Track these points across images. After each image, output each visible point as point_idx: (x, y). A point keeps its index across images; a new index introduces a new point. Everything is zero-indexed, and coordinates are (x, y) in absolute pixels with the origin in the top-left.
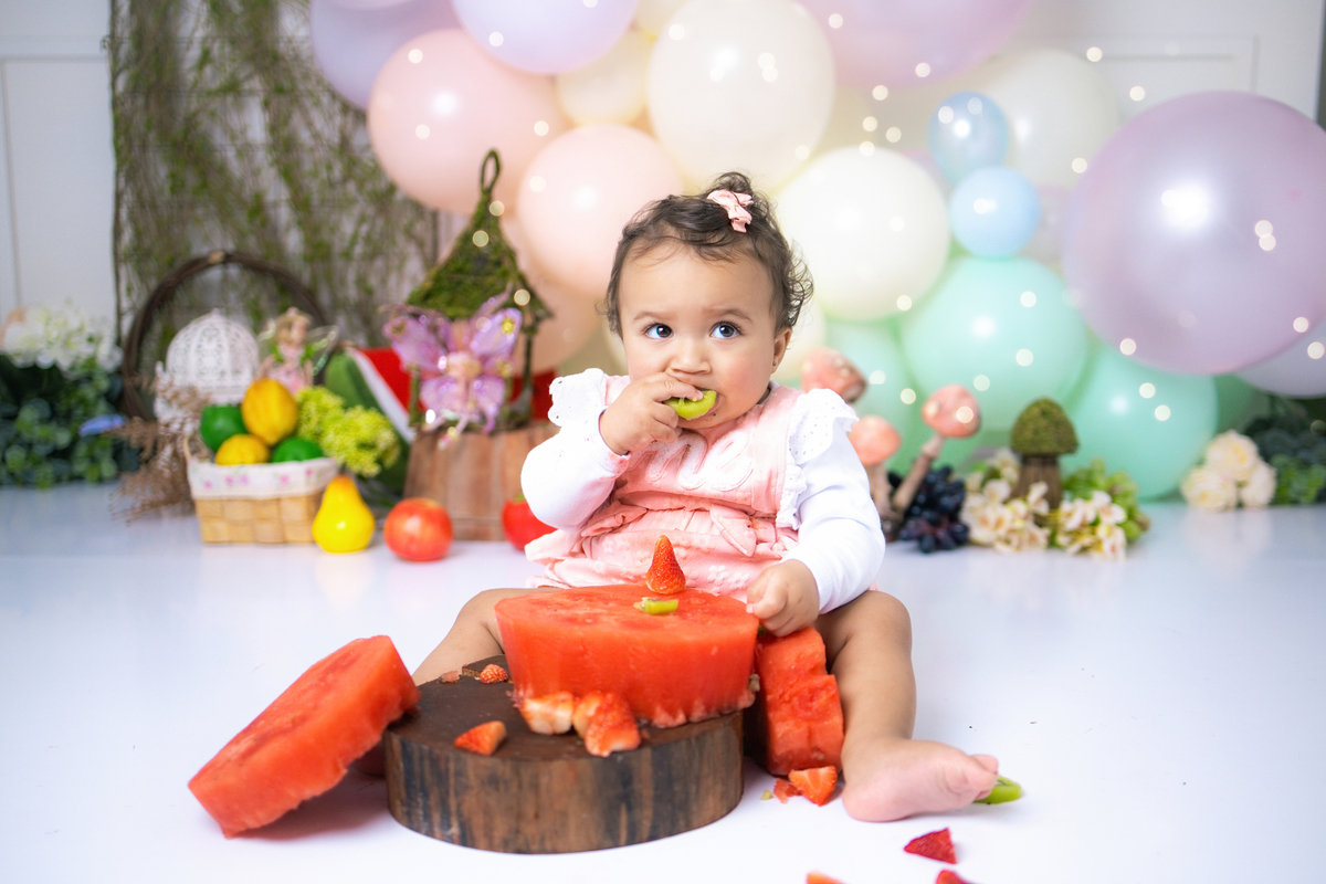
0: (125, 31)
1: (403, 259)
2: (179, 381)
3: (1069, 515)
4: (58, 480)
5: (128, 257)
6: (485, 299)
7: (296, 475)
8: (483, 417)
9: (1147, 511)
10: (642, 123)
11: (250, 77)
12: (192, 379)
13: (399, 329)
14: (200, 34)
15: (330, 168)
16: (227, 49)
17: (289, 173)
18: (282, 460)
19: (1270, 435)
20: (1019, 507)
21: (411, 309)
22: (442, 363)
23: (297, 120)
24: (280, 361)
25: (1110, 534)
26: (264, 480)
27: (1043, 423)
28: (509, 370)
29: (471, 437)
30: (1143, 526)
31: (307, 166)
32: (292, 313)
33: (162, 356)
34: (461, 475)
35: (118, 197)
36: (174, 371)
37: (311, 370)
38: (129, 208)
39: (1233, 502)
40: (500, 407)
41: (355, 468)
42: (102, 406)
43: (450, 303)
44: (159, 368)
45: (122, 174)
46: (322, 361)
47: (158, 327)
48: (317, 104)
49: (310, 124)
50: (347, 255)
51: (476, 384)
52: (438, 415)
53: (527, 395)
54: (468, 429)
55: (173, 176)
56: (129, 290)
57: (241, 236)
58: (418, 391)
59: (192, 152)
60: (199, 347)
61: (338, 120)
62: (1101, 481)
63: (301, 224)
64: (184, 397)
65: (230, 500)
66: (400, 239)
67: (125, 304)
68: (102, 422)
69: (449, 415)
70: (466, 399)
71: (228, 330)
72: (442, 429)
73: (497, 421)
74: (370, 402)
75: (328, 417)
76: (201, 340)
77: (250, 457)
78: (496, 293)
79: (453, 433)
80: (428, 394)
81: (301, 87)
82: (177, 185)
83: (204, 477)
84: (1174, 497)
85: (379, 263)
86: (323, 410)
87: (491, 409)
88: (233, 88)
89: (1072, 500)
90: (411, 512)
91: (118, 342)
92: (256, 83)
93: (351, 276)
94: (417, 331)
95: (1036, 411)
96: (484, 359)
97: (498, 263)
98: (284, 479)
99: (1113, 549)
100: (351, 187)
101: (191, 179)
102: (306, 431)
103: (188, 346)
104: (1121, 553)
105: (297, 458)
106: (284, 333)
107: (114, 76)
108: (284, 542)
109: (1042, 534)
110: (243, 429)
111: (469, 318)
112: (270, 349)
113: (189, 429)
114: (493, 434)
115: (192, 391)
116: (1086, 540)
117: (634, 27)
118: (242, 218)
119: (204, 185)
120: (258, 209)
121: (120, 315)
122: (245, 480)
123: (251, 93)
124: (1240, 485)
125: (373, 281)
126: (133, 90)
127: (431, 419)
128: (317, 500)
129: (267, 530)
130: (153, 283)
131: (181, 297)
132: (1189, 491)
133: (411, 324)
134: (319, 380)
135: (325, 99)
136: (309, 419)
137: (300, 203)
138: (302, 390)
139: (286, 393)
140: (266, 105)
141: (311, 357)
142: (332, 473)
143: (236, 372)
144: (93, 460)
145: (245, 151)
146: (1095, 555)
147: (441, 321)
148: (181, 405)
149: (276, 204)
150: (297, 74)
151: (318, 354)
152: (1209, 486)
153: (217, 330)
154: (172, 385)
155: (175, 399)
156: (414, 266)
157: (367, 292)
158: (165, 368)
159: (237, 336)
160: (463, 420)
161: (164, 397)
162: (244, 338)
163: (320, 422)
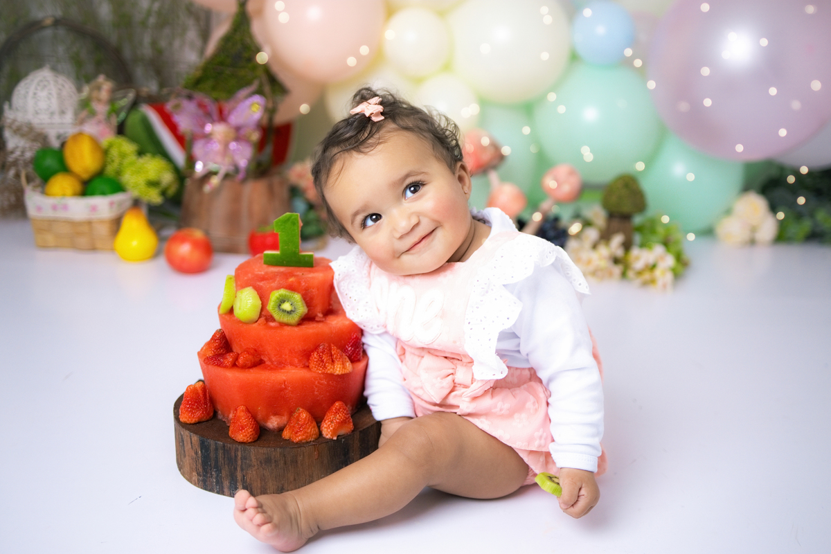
1: (185, 29)
2: (21, 118)
3: (637, 258)
6: (239, 87)
7: (102, 206)
8: (237, 168)
12: (30, 117)
13: (176, 106)
18: (92, 194)
19: (778, 194)
20: (604, 251)
22: (208, 129)
24: (93, 114)
25: (663, 275)
26: (79, 208)
27: (624, 192)
28: (254, 137)
29: (228, 183)
30: (687, 264)
32: (101, 79)
33: (9, 97)
34: (220, 208)
36: (17, 109)
37: (115, 121)
39: (749, 240)
40: (250, 161)
41: (146, 200)
43: (214, 88)
44: (6, 107)
46: (123, 115)
47: (7, 69)
50: (144, 24)
51: (232, 145)
52: (205, 165)
53: (269, 150)
54: (227, 176)
58: (191, 147)
60: (35, 94)
62: (660, 229)
64: (25, 129)
65: (55, 220)
66: (183, 14)
69: (212, 166)
70: (224, 155)
71: (56, 82)
72: (208, 175)
73: (248, 171)
74: (160, 150)
75: (126, 162)
76: (36, 89)
77: (69, 191)
78: (248, 83)
79: (215, 181)
80: (198, 149)
84: (709, 233)
85: (167, 31)
86: (123, 156)
87: (243, 163)
89: (640, 248)
90: (183, 240)
93: (147, 40)
94: (190, 107)
95: (619, 184)
96: (238, 129)
97: (249, 59)
98: (94, 209)
99: (665, 286)
102: (110, 170)
103: (27, 93)
105: (103, 193)
106: (95, 94)
108: (93, 249)
109: (617, 270)
110: (64, 168)
112: (85, 104)
113: (28, 155)
114: (244, 181)
115: (31, 128)
116: (647, 277)
122: (65, 207)
124: (754, 229)
125: (163, 44)
127: (199, 167)
128: (117, 223)
129: (83, 241)
131: (23, 48)
132: (720, 230)
133: (186, 103)
134: (121, 130)
136: (113, 161)
138: (108, 138)
141: (115, 112)
142: (128, 203)
143: (63, 112)
146: (652, 288)
147: (207, 101)
148: (23, 136)
151: (121, 109)
152: (733, 229)
153: (48, 81)
154: (14, 121)
155: (18, 131)
156: (192, 34)
157: (159, 52)
158: (10, 106)
159: (63, 86)
160: (222, 172)
161: (10, 127)
162: (68, 86)
163: (121, 164)
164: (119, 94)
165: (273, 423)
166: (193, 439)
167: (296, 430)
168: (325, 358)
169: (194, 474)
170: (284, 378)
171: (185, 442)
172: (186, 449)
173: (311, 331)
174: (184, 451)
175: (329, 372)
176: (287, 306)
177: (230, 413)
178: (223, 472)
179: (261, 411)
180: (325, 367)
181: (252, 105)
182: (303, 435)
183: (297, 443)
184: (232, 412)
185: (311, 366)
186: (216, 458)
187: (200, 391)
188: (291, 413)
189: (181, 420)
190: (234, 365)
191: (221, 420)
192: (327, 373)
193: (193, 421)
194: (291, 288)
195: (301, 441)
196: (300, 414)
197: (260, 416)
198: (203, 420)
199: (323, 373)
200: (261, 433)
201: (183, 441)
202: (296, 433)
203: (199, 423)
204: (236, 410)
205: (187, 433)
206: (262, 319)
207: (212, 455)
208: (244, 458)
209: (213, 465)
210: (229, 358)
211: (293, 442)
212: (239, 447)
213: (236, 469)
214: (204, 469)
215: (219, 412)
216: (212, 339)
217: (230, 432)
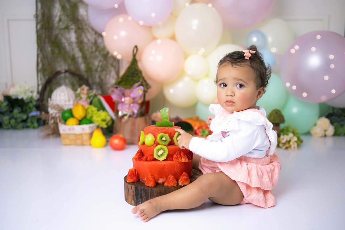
0: (40, 13)
1: (110, 72)
2: (55, 103)
3: (283, 139)
4: (23, 128)
5: (41, 71)
6: (134, 83)
7: (86, 128)
8: (133, 113)
9: (302, 138)
10: (173, 38)
11: (71, 25)
12: (58, 102)
13: (113, 91)
14: (59, 14)
15: (92, 48)
16: (66, 18)
17: (81, 50)
18: (83, 124)
19: (333, 118)
21: (116, 86)
22: (123, 100)
23: (83, 36)
24: (81, 98)
25: (293, 144)
26: (79, 129)
27: (276, 115)
28: (140, 101)
29: (130, 119)
30: (301, 142)
31: (86, 48)
32: (84, 86)
33: (50, 96)
34: (128, 128)
35: (38, 55)
36: (53, 100)
37: (89, 101)
38: (41, 58)
39: (324, 135)
40: (138, 111)
41: (101, 126)
42: (34, 109)
43: (125, 84)
44: (49, 100)
45: (39, 49)
46: (91, 98)
47: (48, 89)
48: (89, 32)
49: (87, 37)
50: (96, 70)
51: (132, 105)
52: (122, 113)
53: (144, 107)
54: (130, 116)
55: (52, 50)
56: (41, 79)
57: (69, 65)
58: (117, 106)
59: (57, 44)
60: (60, 94)
61: (94, 36)
62: (291, 130)
63: (85, 62)
64: (56, 107)
65: (70, 134)
66: (110, 66)
67: (40, 83)
68: (34, 113)
69: (125, 113)
70: (129, 109)
71: (67, 90)
72: (123, 116)
73: (137, 114)
74: (104, 109)
75: (94, 113)
77: (75, 123)
78: (137, 82)
79: (126, 117)
80: (119, 107)
81: (85, 27)
82: (53, 52)
83: (63, 128)
84: (308, 133)
85: (104, 73)
86: (92, 111)
87: (136, 111)
88: (67, 28)
89: (283, 135)
90: (116, 138)
91: (38, 93)
92: (73, 26)
93: (97, 76)
94: (117, 92)
95: (274, 112)
96: (134, 99)
97: (137, 74)
98: (83, 129)
99: (294, 148)
100: (97, 53)
101: (57, 51)
102: (88, 116)
103: (57, 94)
104: (296, 148)
105: (87, 124)
106: (82, 92)
107: (37, 24)
108: (83, 145)
110: (72, 116)
111: (130, 88)
113: (58, 115)
114: (136, 117)
115: (58, 106)
116: (287, 145)
117: (172, 14)
118: (70, 61)
119: (60, 53)
120: (74, 59)
121: (38, 85)
122: (73, 129)
123: (72, 29)
124: (325, 131)
125: (103, 77)
126: (42, 28)
127: (120, 113)
128: (91, 134)
129: (79, 142)
130: (47, 77)
131: (54, 81)
132: (312, 132)
133: (116, 90)
134: (91, 103)
135: (91, 31)
136: (89, 113)
137: (84, 57)
138: (87, 106)
139: (83, 107)
140: (76, 32)
141: (89, 97)
142: (95, 127)
143: (69, 101)
144: (32, 122)
145: (70, 44)
146: (289, 149)
147: (123, 89)
148: (55, 109)
149: (78, 58)
150: (83, 24)
152: (317, 131)
153: (64, 90)
154: (53, 104)
155: (54, 107)
156: (113, 73)
157: (101, 80)
158: (51, 99)
159: (69, 91)
160: (129, 114)
161: (51, 107)
162: (71, 92)
163: (92, 114)
164: (91, 91)
165: (161, 181)
166: (132, 188)
167: (169, 182)
168: (178, 156)
169: (133, 201)
170: (164, 163)
171: (129, 189)
172: (130, 192)
173: (173, 147)
174: (129, 193)
175: (180, 161)
176: (164, 139)
177: (145, 178)
178: (144, 199)
179: (156, 176)
180: (178, 159)
181: (138, 90)
182: (172, 184)
183: (170, 187)
184: (146, 178)
185: (173, 159)
186: (141, 193)
187: (134, 171)
188: (167, 178)
189: (127, 182)
190: (146, 160)
191: (141, 182)
192: (179, 162)
193: (132, 182)
194: (165, 133)
195: (171, 186)
196: (170, 176)
197: (156, 179)
198: (135, 181)
199: (178, 162)
200: (157, 184)
201: (128, 189)
202: (169, 183)
203: (134, 182)
204: (148, 175)
205: (130, 185)
206: (155, 145)
207: (140, 193)
208: (151, 193)
209: (140, 197)
210: (145, 158)
211: (168, 186)
212: (149, 188)
213: (148, 197)
214: (137, 199)
215: (141, 179)
216: (137, 152)
217: (146, 184)
